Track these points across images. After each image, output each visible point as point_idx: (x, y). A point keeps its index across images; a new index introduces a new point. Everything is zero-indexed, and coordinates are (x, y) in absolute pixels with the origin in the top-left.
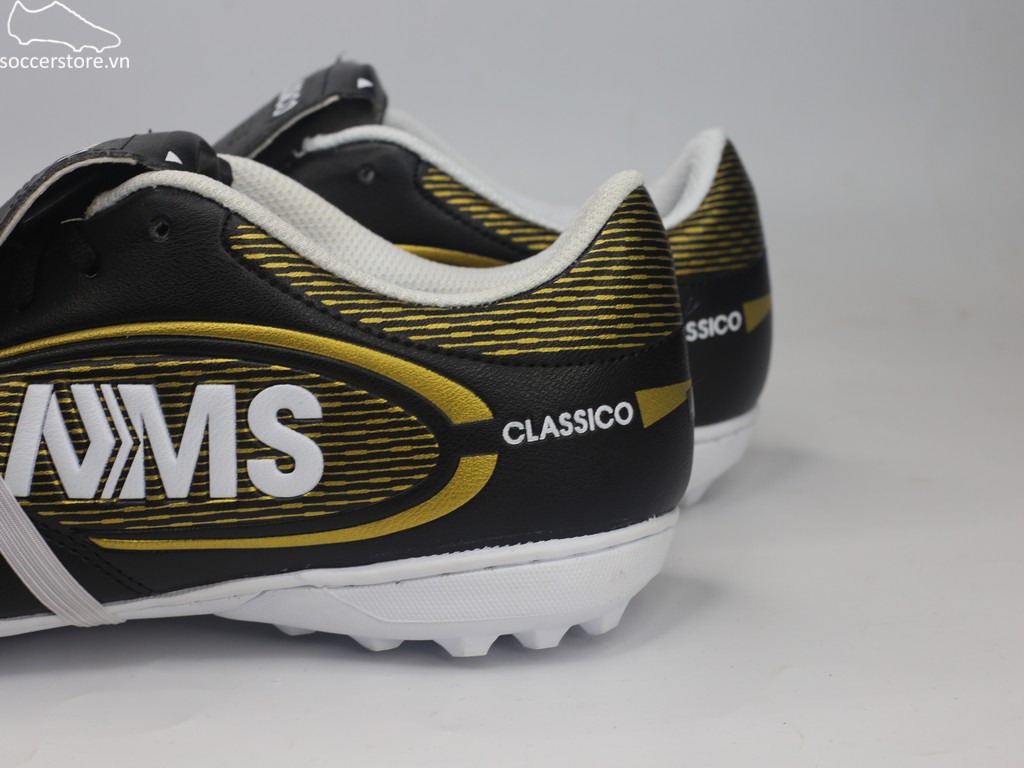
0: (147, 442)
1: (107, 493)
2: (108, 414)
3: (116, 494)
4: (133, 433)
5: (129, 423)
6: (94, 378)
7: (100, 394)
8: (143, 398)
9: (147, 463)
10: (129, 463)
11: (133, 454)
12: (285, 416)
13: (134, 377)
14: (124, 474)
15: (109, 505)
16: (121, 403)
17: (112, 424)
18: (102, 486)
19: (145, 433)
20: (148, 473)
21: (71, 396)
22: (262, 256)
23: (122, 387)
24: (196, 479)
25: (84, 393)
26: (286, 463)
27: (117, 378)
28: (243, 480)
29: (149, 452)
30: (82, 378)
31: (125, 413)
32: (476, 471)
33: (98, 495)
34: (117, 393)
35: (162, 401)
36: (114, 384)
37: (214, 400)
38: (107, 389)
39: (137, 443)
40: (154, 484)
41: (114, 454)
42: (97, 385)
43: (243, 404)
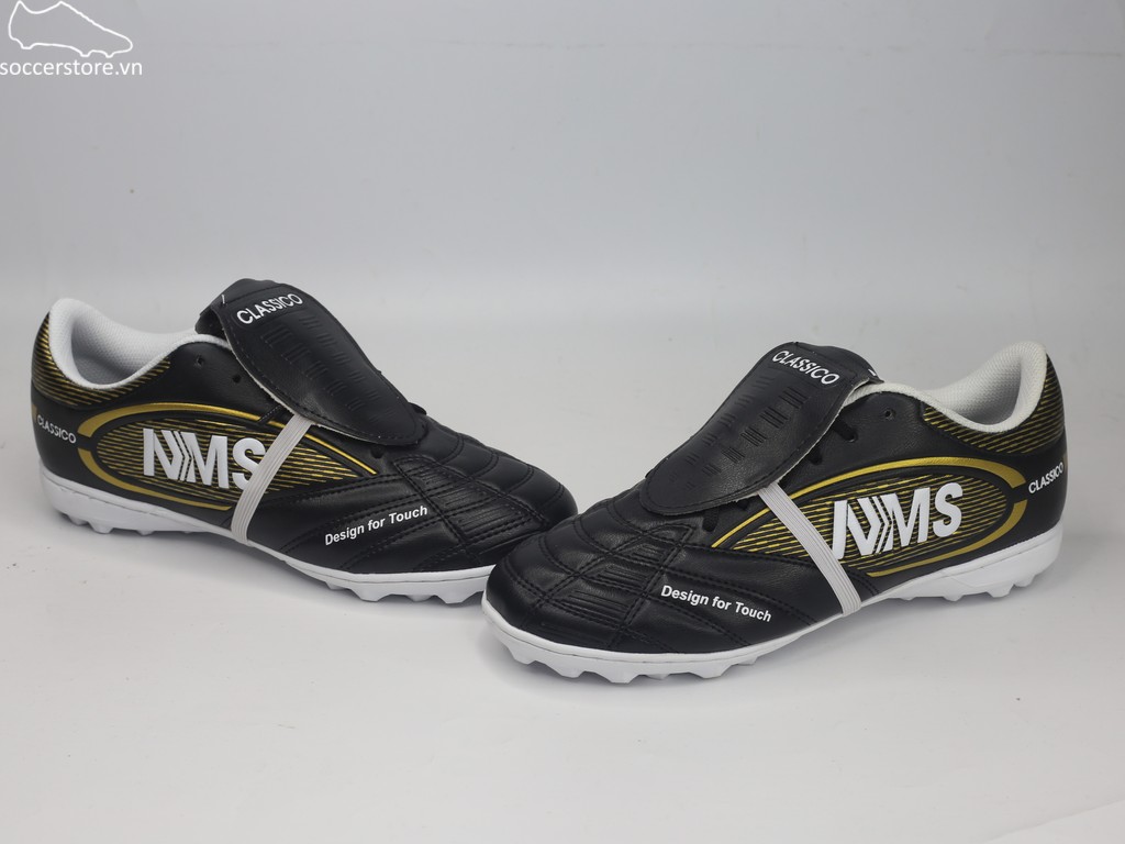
0: (895, 522)
1: (878, 551)
2: (877, 511)
3: (882, 549)
4: (889, 519)
5: (887, 514)
6: (868, 495)
7: (872, 502)
8: (891, 500)
9: (895, 532)
10: (887, 534)
11: (889, 529)
12: (949, 498)
13: (887, 491)
14: (886, 539)
15: (878, 556)
16: (882, 505)
17: (879, 516)
18: (876, 547)
19: (894, 517)
20: (895, 537)
21: (858, 505)
22: (937, 422)
23: (881, 497)
24: (913, 535)
25: (864, 503)
26: (947, 520)
27: (880, 493)
28: (931, 532)
29: (896, 527)
30: (862, 495)
31: (885, 509)
32: (1019, 509)
33: (874, 552)
34: (880, 500)
35: (900, 501)
36: (878, 496)
37: (921, 496)
38: (875, 498)
39: (890, 523)
40: (897, 542)
41: (881, 530)
42: (870, 497)
43: (933, 496)
